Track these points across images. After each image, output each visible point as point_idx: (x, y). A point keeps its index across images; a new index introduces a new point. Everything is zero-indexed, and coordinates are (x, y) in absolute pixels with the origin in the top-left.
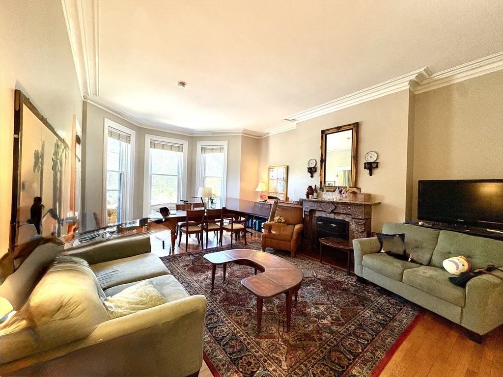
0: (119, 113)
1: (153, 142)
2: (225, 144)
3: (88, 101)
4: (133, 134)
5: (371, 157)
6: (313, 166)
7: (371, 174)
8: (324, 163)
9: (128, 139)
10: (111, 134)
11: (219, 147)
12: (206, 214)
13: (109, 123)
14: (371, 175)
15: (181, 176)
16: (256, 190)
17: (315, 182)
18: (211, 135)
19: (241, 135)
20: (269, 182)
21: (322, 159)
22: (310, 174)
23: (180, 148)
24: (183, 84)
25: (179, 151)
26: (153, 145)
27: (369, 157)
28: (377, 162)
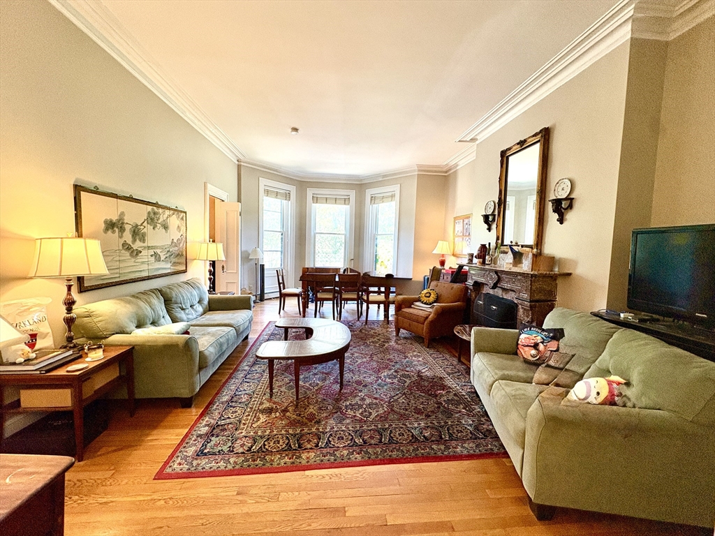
0: (276, 171)
1: (315, 195)
2: (395, 188)
3: (242, 164)
4: (292, 189)
5: (563, 189)
6: (490, 213)
7: (561, 221)
8: (502, 206)
9: (287, 196)
10: (267, 192)
11: (390, 194)
12: (337, 279)
13: (264, 182)
14: (561, 223)
15: (348, 235)
16: (434, 252)
17: (490, 238)
18: (381, 179)
19: (417, 173)
20: (454, 239)
21: (500, 199)
22: (486, 226)
23: (346, 201)
24: (295, 130)
25: (345, 204)
26: (316, 199)
27: (560, 188)
28: (572, 197)
